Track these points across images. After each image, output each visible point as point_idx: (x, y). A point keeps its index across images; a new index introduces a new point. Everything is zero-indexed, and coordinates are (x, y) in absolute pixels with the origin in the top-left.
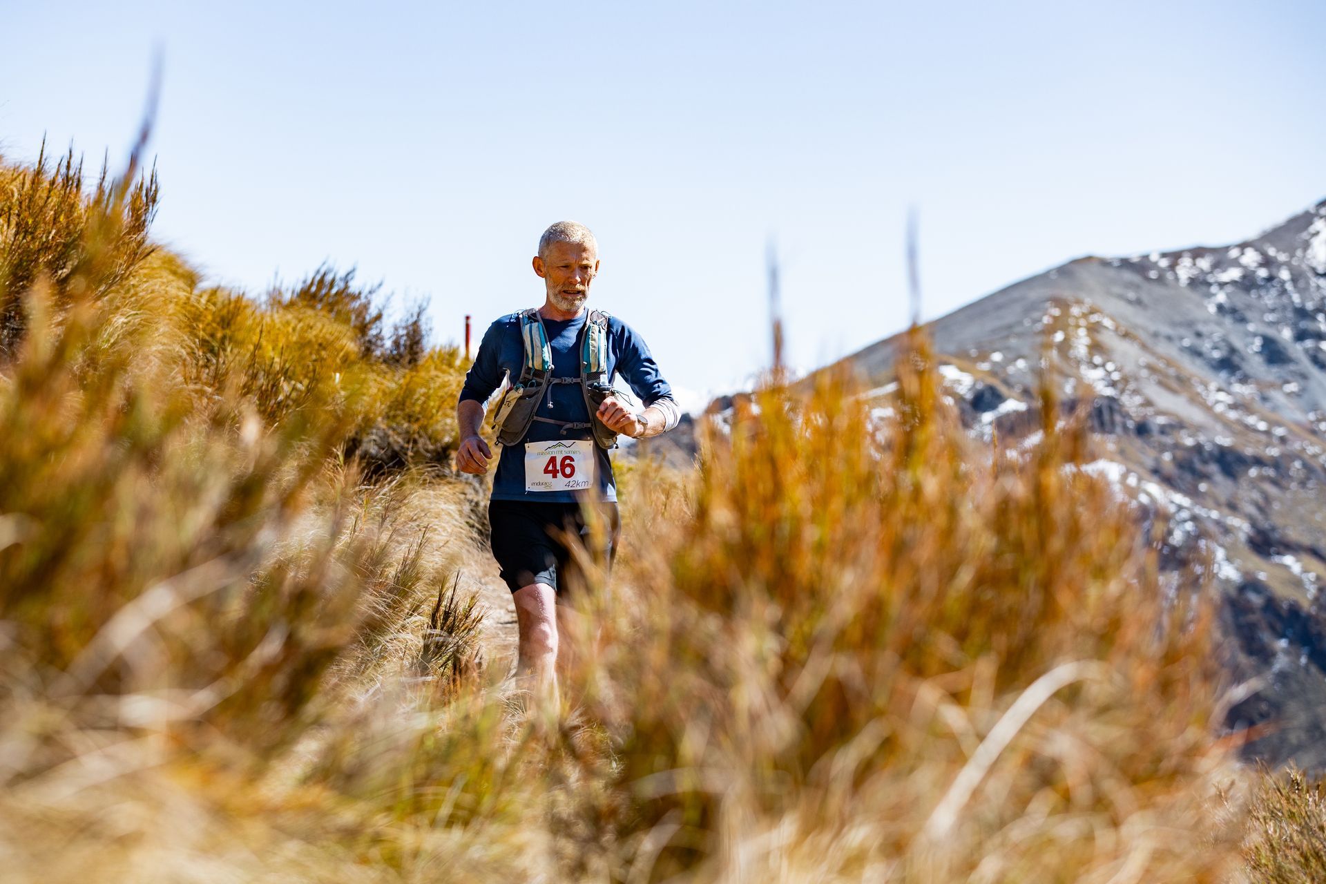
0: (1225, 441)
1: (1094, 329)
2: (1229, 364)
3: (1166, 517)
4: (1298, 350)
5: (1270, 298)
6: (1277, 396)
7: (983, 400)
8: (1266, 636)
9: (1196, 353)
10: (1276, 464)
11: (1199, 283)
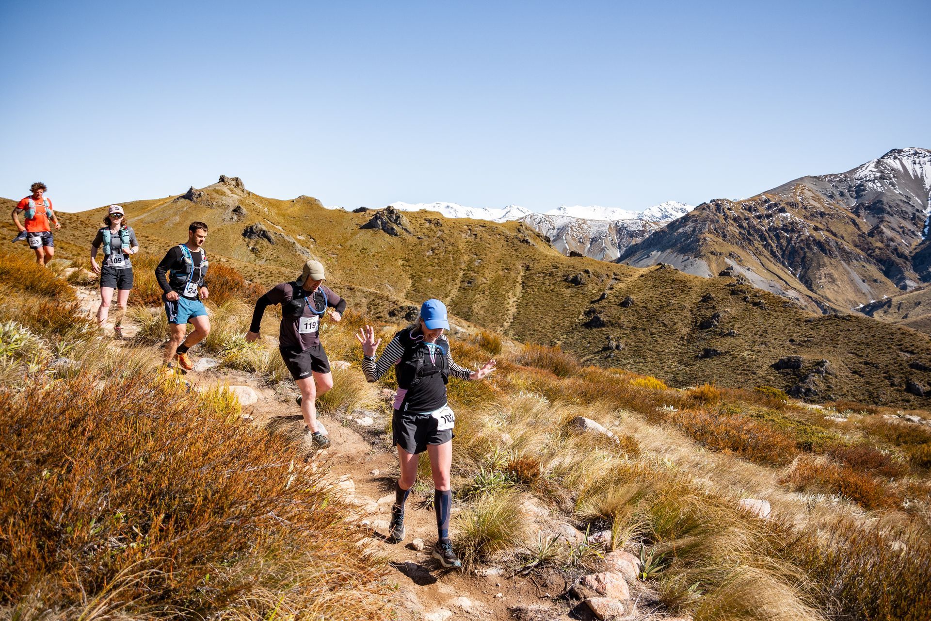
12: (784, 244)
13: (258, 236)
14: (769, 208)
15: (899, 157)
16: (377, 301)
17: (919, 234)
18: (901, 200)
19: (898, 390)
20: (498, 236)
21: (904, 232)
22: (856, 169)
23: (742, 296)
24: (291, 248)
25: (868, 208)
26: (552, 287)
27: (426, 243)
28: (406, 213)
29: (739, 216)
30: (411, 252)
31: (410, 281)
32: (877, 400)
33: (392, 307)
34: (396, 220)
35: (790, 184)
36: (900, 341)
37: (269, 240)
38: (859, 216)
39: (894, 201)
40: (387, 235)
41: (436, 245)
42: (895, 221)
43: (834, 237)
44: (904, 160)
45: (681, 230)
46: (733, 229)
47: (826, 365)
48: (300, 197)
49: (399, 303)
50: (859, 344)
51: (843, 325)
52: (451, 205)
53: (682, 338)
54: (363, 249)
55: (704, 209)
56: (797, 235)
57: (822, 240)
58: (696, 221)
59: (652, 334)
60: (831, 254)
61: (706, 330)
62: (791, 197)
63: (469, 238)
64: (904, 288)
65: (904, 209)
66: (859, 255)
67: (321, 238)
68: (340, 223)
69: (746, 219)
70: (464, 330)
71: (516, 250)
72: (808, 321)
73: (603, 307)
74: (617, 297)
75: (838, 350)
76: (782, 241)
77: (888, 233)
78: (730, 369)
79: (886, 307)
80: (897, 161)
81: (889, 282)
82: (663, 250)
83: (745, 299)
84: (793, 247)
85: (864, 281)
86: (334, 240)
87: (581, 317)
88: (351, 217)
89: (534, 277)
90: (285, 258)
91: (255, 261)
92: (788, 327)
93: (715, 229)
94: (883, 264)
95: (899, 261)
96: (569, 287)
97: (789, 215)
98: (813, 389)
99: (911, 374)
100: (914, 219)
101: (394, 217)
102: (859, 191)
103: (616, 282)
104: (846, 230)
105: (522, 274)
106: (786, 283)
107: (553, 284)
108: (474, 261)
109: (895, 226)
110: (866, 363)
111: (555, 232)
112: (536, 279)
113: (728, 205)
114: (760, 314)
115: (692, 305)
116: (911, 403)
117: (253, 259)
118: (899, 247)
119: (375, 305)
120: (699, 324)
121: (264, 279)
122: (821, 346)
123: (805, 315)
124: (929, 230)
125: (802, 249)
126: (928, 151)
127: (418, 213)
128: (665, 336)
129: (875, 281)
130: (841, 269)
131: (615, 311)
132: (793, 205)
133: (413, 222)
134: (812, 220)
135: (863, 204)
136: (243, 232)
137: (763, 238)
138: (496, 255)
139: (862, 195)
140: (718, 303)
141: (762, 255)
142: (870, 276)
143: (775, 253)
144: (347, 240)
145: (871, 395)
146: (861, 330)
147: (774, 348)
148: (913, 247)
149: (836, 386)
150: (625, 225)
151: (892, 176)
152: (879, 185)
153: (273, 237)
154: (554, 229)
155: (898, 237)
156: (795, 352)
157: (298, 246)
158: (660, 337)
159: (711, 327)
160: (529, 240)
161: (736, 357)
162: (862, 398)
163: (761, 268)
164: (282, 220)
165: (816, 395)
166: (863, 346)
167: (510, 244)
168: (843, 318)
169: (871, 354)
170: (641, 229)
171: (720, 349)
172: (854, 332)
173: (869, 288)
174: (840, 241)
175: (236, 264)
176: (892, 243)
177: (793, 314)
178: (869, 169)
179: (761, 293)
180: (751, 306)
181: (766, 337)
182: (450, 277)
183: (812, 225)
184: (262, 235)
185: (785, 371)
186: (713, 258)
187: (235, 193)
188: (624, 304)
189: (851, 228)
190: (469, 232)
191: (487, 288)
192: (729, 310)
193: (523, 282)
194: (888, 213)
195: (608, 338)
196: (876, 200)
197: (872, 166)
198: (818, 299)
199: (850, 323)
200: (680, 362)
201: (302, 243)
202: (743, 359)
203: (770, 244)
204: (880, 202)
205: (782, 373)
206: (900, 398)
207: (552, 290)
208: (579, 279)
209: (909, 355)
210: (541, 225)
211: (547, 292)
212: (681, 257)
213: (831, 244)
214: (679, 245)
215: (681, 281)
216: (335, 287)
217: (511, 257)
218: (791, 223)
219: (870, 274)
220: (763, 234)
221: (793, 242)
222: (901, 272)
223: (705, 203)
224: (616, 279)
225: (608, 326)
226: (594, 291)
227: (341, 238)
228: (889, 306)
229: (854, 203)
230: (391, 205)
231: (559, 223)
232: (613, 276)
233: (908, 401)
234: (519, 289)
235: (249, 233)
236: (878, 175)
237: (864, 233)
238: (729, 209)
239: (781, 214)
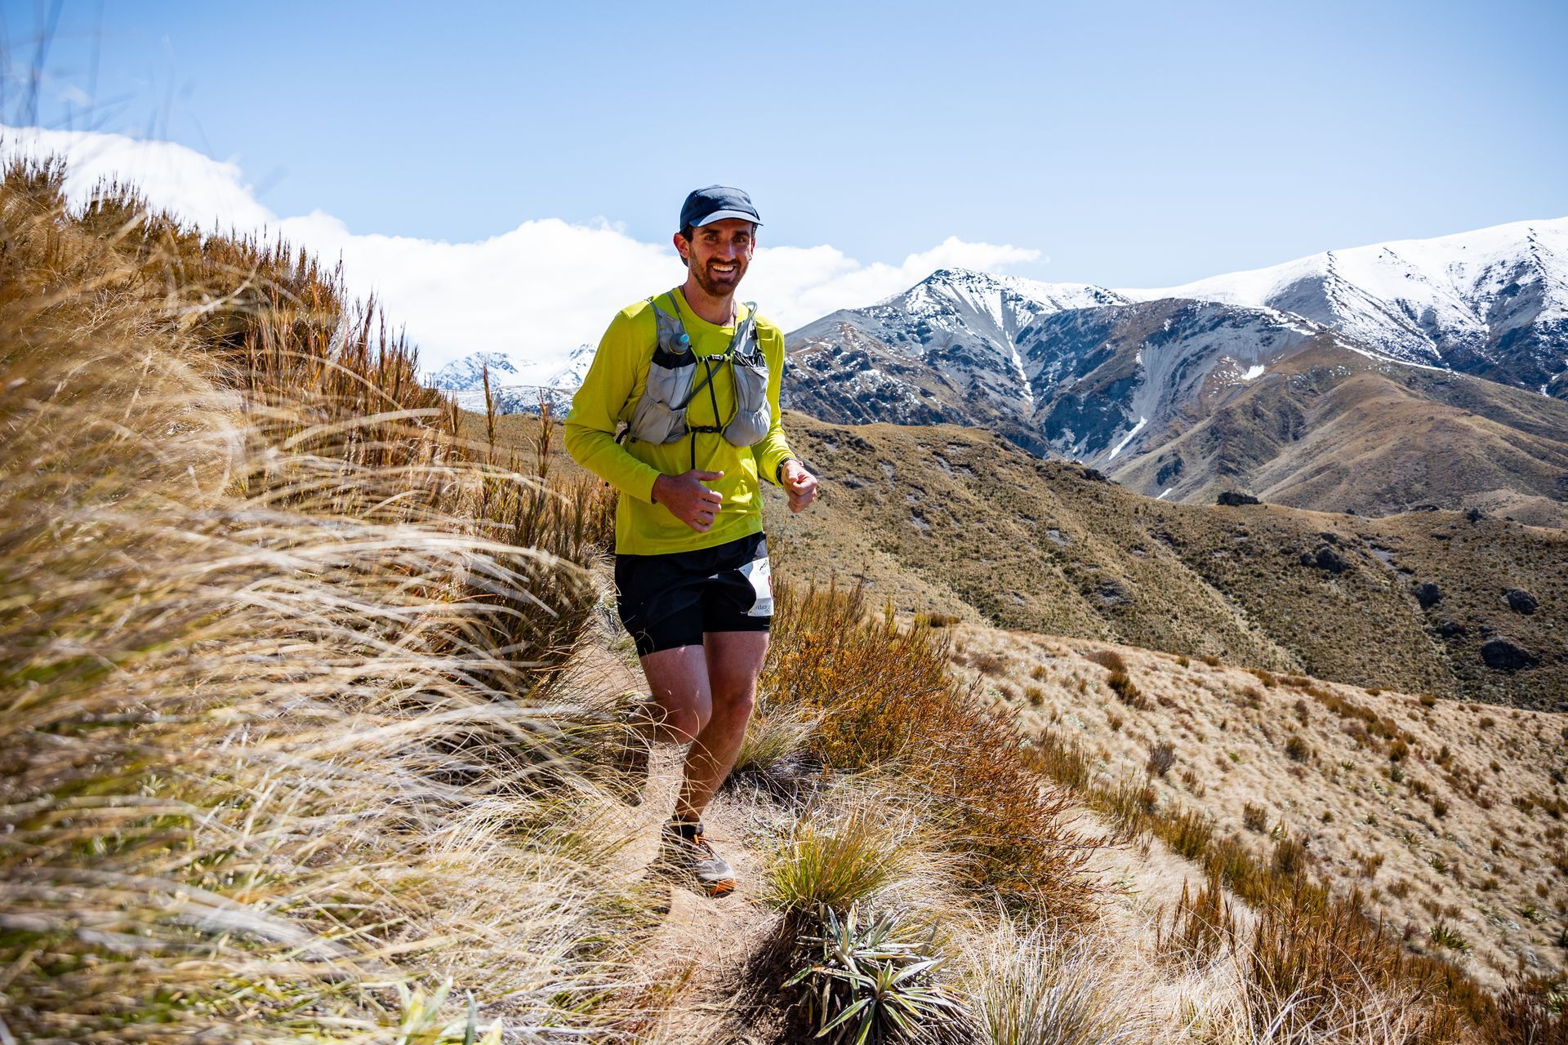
0: (897, 363)
1: (851, 330)
4: (908, 337)
5: (897, 321)
6: (905, 350)
9: (880, 338)
11: (876, 317)
14: (845, 362)
15: (949, 281)
18: (981, 345)
20: (1018, 467)
21: (1005, 392)
22: (902, 299)
26: (1290, 580)
35: (826, 321)
39: (973, 346)
42: (987, 375)
44: (956, 284)
65: (991, 358)
69: (822, 383)
77: (992, 394)
80: (948, 288)
89: (1214, 561)
96: (1328, 578)
97: (875, 373)
100: (1010, 371)
102: (922, 332)
105: (1175, 555)
107: (1284, 575)
108: (1043, 533)
109: (993, 384)
112: (1225, 565)
126: (980, 274)
135: (934, 352)
139: (928, 339)
151: (953, 309)
152: (944, 322)
176: (1006, 410)
178: (921, 298)
193: (1204, 576)
194: (976, 364)
196: (951, 346)
197: (922, 293)
204: (959, 347)
207: (1305, 591)
208: (1330, 556)
211: (1296, 595)
217: (1106, 516)
218: (886, 386)
226: (1386, 582)
229: (921, 350)
236: (938, 308)
238: (792, 367)
239: (865, 372)
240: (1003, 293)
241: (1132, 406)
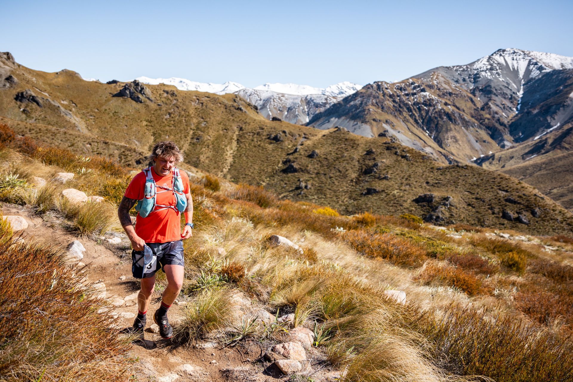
0: (450, 91)
1: (438, 76)
2: (457, 82)
3: (433, 100)
4: (468, 80)
5: (466, 73)
6: (463, 86)
7: (412, 84)
8: (443, 116)
9: (453, 79)
10: (457, 95)
11: (456, 70)
12: (424, 114)
13: (28, 100)
14: (415, 88)
15: (503, 55)
16: (127, 153)
17: (515, 109)
18: (503, 85)
19: (497, 217)
20: (219, 105)
21: (504, 108)
22: (474, 63)
23: (394, 151)
24: (56, 110)
25: (481, 90)
26: (259, 143)
27: (164, 109)
28: (148, 85)
29: (393, 94)
30: (153, 115)
31: (153, 138)
32: (483, 224)
33: (138, 157)
34: (141, 91)
35: (429, 71)
36: (499, 183)
37: (38, 103)
38: (475, 96)
39: (498, 85)
40: (134, 102)
41: (172, 110)
42: (499, 100)
43: (458, 110)
44: (506, 58)
45: (352, 103)
46: (389, 103)
47: (450, 200)
48: (63, 71)
49: (143, 154)
50: (472, 185)
51: (462, 172)
52: (183, 80)
53: (352, 181)
54: (115, 112)
55: (369, 88)
56: (433, 108)
57: (450, 112)
58: (363, 96)
59: (331, 178)
60: (455, 122)
61: (369, 175)
62: (430, 81)
63: (197, 106)
64: (503, 146)
65: (505, 91)
66: (474, 123)
67: (81, 103)
68: (97, 92)
69: (398, 96)
70: (194, 175)
71: (232, 115)
72: (439, 169)
73: (296, 158)
74: (306, 151)
75: (458, 189)
76: (422, 112)
77: (494, 108)
78: (385, 203)
79: (491, 160)
80: (502, 58)
81: (493, 142)
82: (339, 117)
83: (396, 153)
84: (430, 117)
85: (477, 141)
86: (92, 105)
87: (280, 165)
88: (104, 88)
89: (246, 135)
90: (52, 118)
91: (26, 120)
92: (425, 173)
93: (376, 103)
94: (490, 130)
95: (501, 128)
96: (271, 143)
97: (427, 93)
98: (441, 216)
99: (506, 206)
100: (512, 99)
101: (140, 89)
102: (476, 77)
103: (306, 140)
104: (466, 106)
105: (237, 133)
106: (425, 142)
107: (260, 141)
108: (201, 123)
109: (499, 103)
110: (477, 199)
111: (261, 103)
112: (247, 137)
113: (386, 86)
114: (406, 164)
115: (359, 157)
116: (505, 226)
117: (24, 118)
118: (501, 119)
119: (125, 155)
120: (363, 170)
121: (35, 135)
122: (447, 186)
123: (437, 165)
124: (521, 107)
125: (436, 118)
126: (522, 52)
127: (158, 86)
128: (340, 179)
129: (484, 141)
130: (462, 133)
131: (305, 161)
132: (431, 87)
133: (154, 92)
134: (443, 98)
135: (478, 88)
136: (15, 96)
137: (409, 110)
138: (218, 118)
139: (478, 81)
140: (377, 155)
141: (408, 122)
142: (481, 138)
143: (417, 120)
144: (102, 105)
145: (479, 220)
146: (474, 175)
147: (415, 188)
148: (510, 118)
149: (457, 214)
150: (313, 99)
151: (498, 68)
152: (489, 74)
153: (41, 101)
154: (261, 100)
155: (500, 111)
156: (430, 191)
157: (62, 109)
158: (337, 179)
159: (371, 173)
160: (243, 108)
161: (389, 194)
162: (473, 222)
163: (407, 131)
164: (47, 87)
165: (443, 220)
166: (475, 187)
167: (228, 111)
168: (462, 167)
169: (480, 192)
170: (324, 101)
171: (378, 189)
172: (470, 177)
173: (480, 146)
174: (462, 113)
175: (9, 122)
176: (496, 116)
177: (429, 164)
178: (483, 62)
179: (407, 149)
180: (400, 158)
181: (410, 180)
182: (183, 135)
183: (443, 101)
184: (32, 99)
185: (422, 204)
186: (374, 123)
187: (7, 65)
188: (311, 156)
189: (470, 104)
190: (197, 101)
191: (210, 143)
192: (384, 160)
193: (238, 139)
194: (495, 94)
195: (299, 180)
196: (487, 85)
197: (485, 61)
198: (446, 154)
199: (467, 171)
200: (350, 198)
201: (66, 107)
202: (394, 195)
203: (414, 115)
204: (490, 86)
205: (421, 205)
206: (498, 223)
207: (259, 146)
208: (279, 137)
209: (504, 193)
210: (251, 97)
211: (255, 147)
212: (352, 123)
213: (456, 115)
214: (351, 114)
215: (352, 140)
216: (93, 142)
217: (229, 120)
218: (429, 100)
219: (481, 137)
220: (410, 107)
221: (430, 113)
222: (501, 136)
223: (369, 84)
224: (305, 138)
225: (299, 172)
226: (289, 147)
227: (97, 104)
228: (493, 159)
229: (472, 87)
230: (137, 79)
231: (264, 96)
232: (303, 136)
233: (503, 224)
234: (234, 144)
235: (20, 97)
236: (489, 67)
237: (478, 108)
238: (387, 89)
239: (423, 93)
240: (530, 61)
241: (556, 117)
